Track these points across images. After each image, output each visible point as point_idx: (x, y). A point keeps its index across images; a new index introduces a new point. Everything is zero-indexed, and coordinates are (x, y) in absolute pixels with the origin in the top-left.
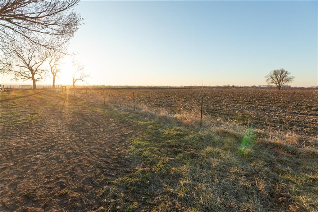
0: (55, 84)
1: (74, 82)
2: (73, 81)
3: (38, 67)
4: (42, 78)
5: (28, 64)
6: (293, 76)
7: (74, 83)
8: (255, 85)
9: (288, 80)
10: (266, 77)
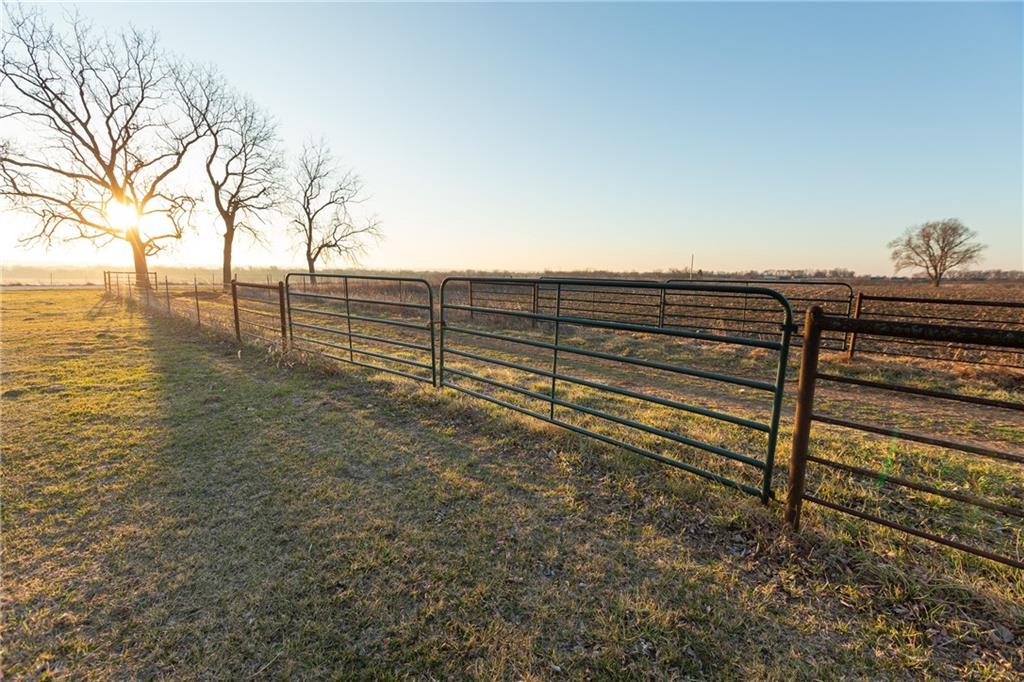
0: (234, 264)
1: (313, 257)
2: (309, 254)
3: (160, 179)
4: (179, 236)
5: (107, 162)
6: (983, 243)
7: (311, 262)
8: (754, 270)
9: (967, 255)
10: (890, 245)
